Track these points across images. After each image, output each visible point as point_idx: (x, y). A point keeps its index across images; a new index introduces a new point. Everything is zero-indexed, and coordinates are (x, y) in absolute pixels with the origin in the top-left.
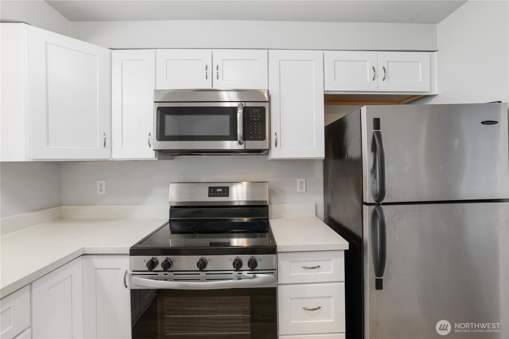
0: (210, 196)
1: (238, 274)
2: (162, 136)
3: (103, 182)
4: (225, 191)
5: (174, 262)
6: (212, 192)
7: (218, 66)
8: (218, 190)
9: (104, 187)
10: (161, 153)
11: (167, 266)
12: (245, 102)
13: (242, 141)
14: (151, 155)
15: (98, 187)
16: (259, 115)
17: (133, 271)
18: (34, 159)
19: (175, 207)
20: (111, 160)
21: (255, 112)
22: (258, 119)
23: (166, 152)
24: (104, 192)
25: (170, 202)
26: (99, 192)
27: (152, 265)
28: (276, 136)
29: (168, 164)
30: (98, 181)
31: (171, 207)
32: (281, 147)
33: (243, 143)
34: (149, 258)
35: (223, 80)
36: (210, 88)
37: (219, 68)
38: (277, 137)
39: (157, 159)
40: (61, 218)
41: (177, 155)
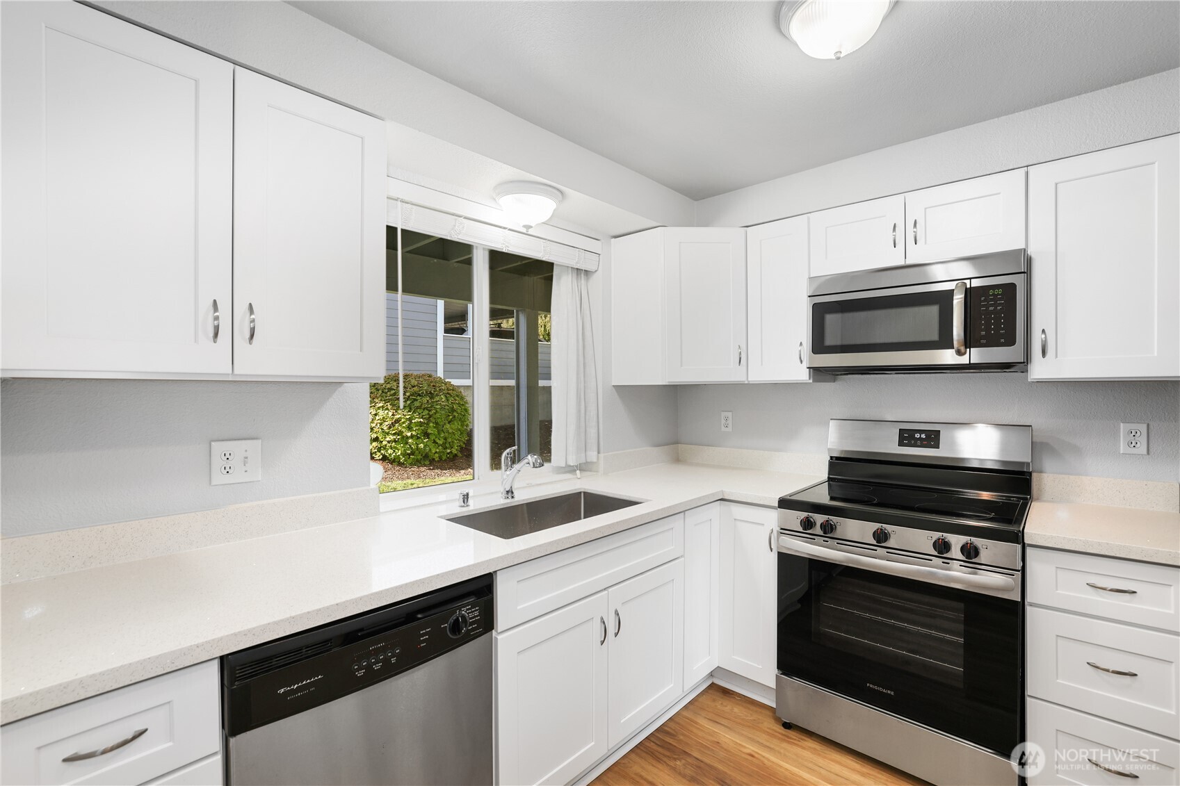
0: (901, 444)
1: (943, 562)
2: (819, 346)
3: (730, 414)
4: (932, 438)
5: (838, 527)
6: (906, 438)
7: (915, 221)
8: (917, 436)
9: (730, 422)
10: (819, 373)
11: (828, 529)
12: (970, 279)
13: (962, 349)
14: (803, 375)
15: (723, 421)
16: (1000, 299)
17: (782, 529)
18: (669, 382)
19: (837, 458)
20: (746, 382)
21: (993, 295)
22: (999, 308)
23: (826, 371)
24: (729, 429)
25: (829, 450)
26: (724, 429)
27: (807, 524)
28: (1043, 336)
29: (827, 387)
30: (722, 413)
31: (831, 458)
32: (1056, 357)
33: (965, 353)
34: (803, 515)
35: (926, 243)
36: (902, 263)
37: (917, 225)
38: (1046, 337)
39: (811, 381)
40: (677, 459)
41: (841, 375)
